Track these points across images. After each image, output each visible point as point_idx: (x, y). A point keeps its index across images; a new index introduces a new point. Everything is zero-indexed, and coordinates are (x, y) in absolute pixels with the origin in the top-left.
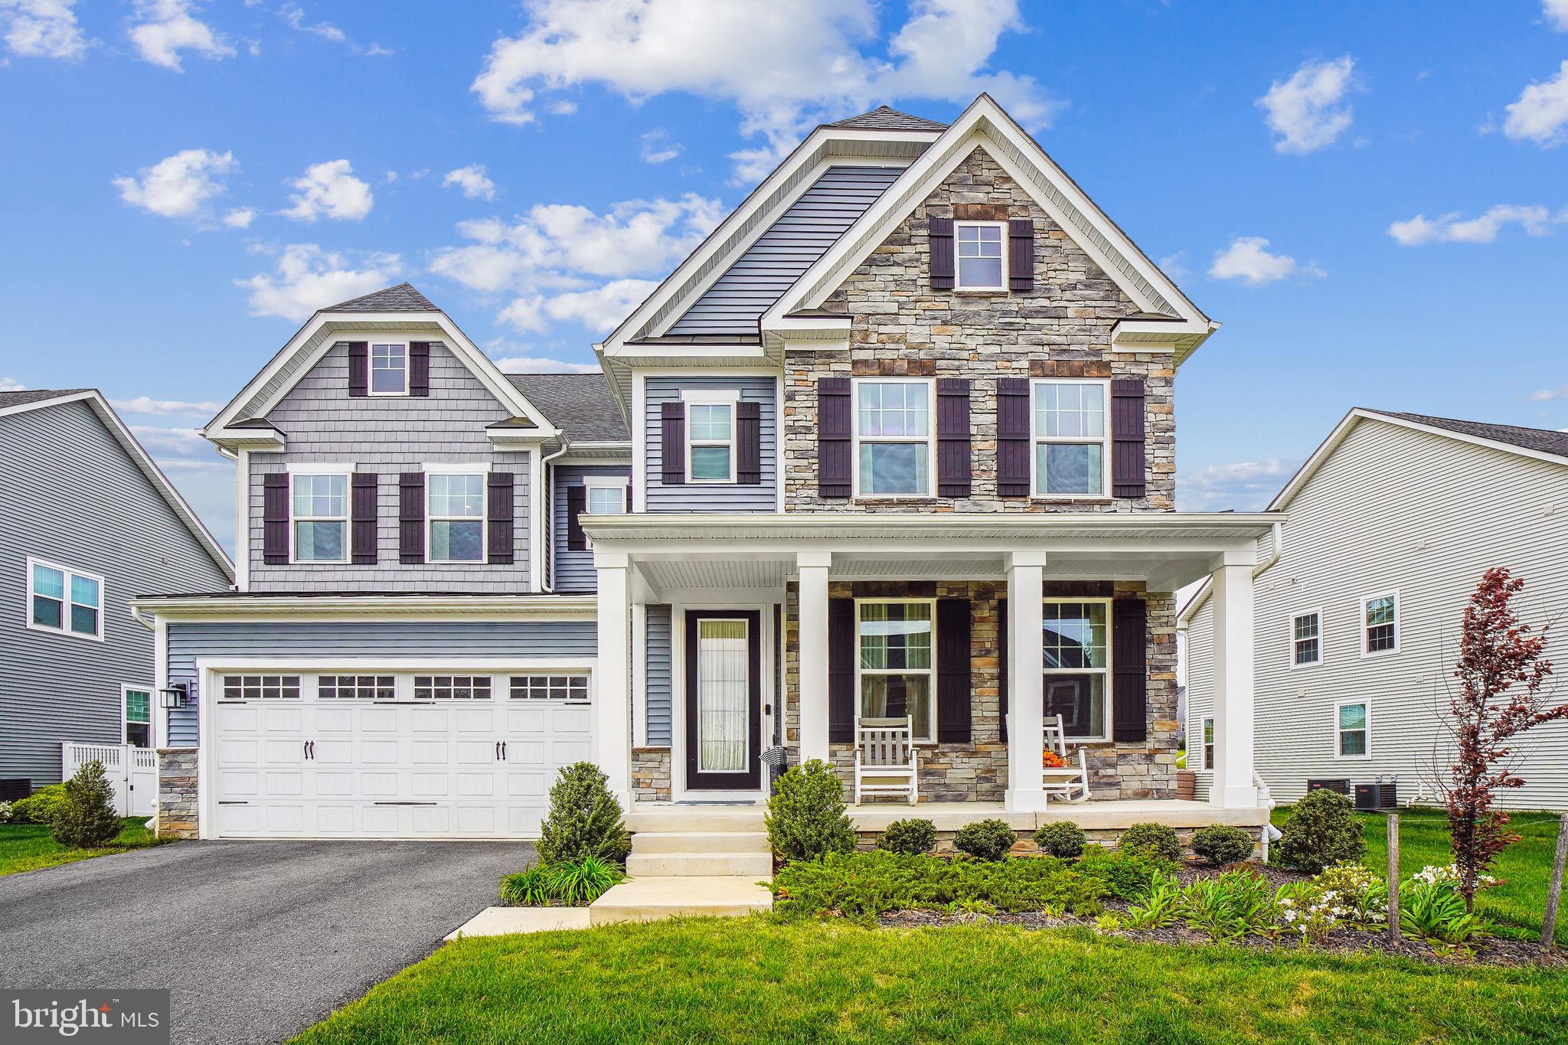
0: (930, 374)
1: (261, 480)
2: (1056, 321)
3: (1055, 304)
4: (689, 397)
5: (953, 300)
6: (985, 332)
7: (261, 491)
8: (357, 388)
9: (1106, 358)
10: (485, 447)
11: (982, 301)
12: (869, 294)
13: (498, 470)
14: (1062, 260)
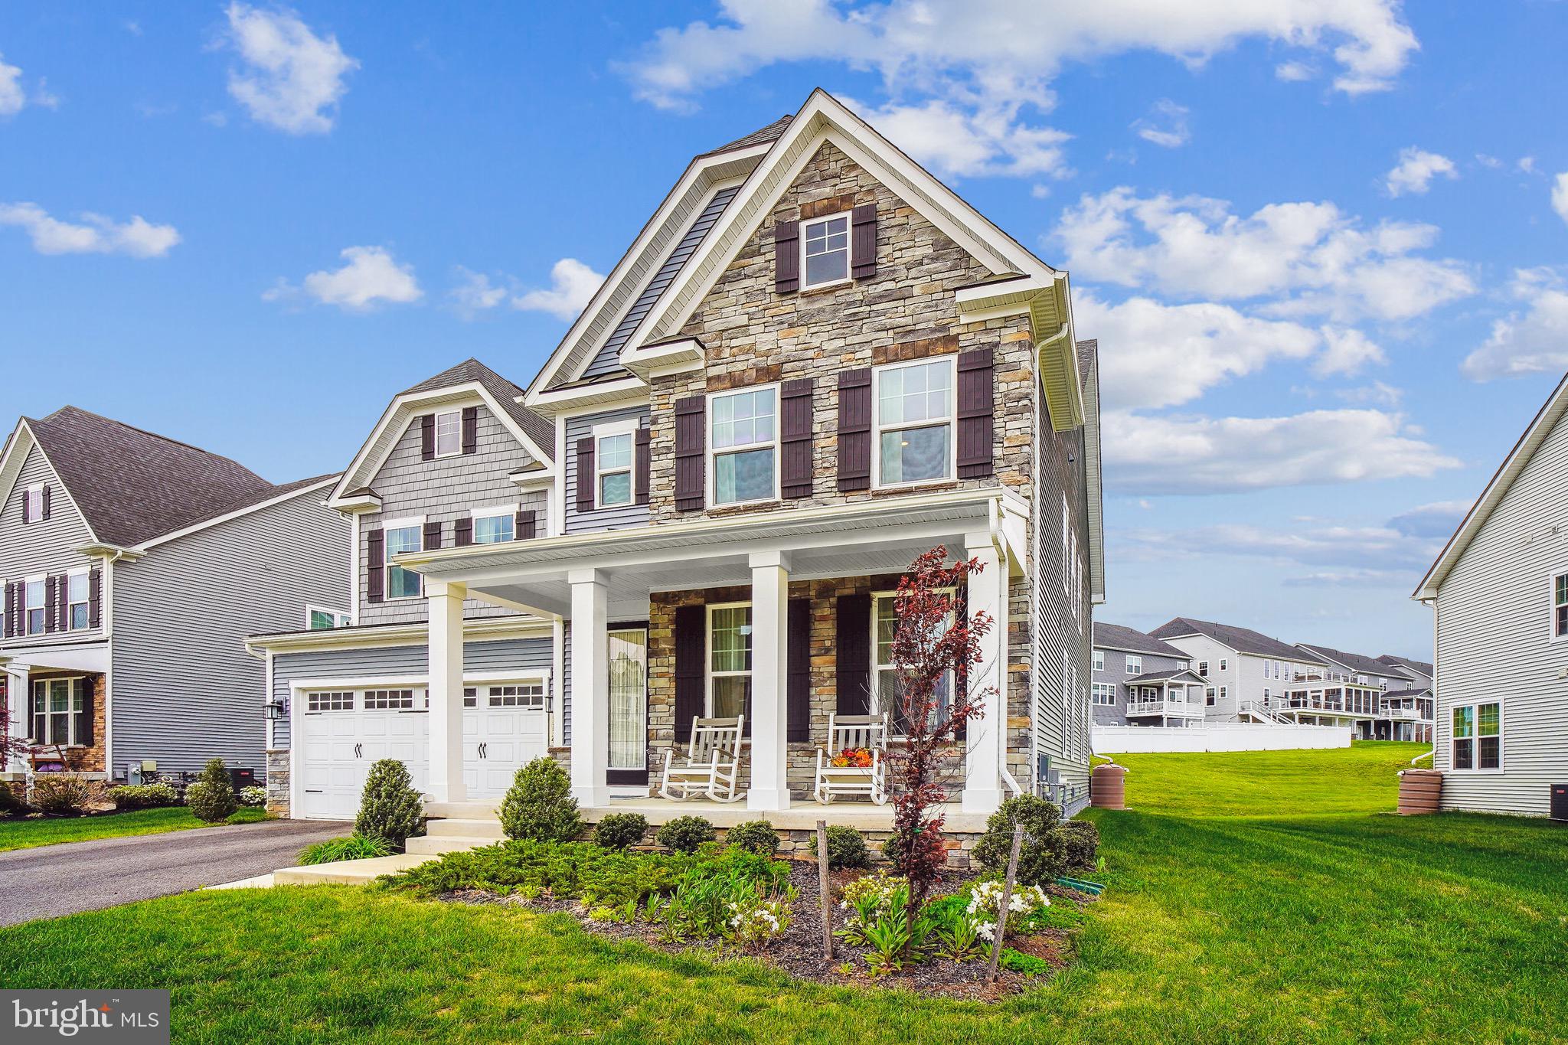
0: (776, 379)
1: (365, 536)
2: (901, 302)
3: (900, 285)
4: (599, 431)
5: (800, 302)
6: (829, 328)
7: (366, 545)
8: (428, 453)
9: (954, 331)
10: (515, 490)
11: (828, 296)
12: (723, 311)
13: (523, 509)
14: (908, 237)
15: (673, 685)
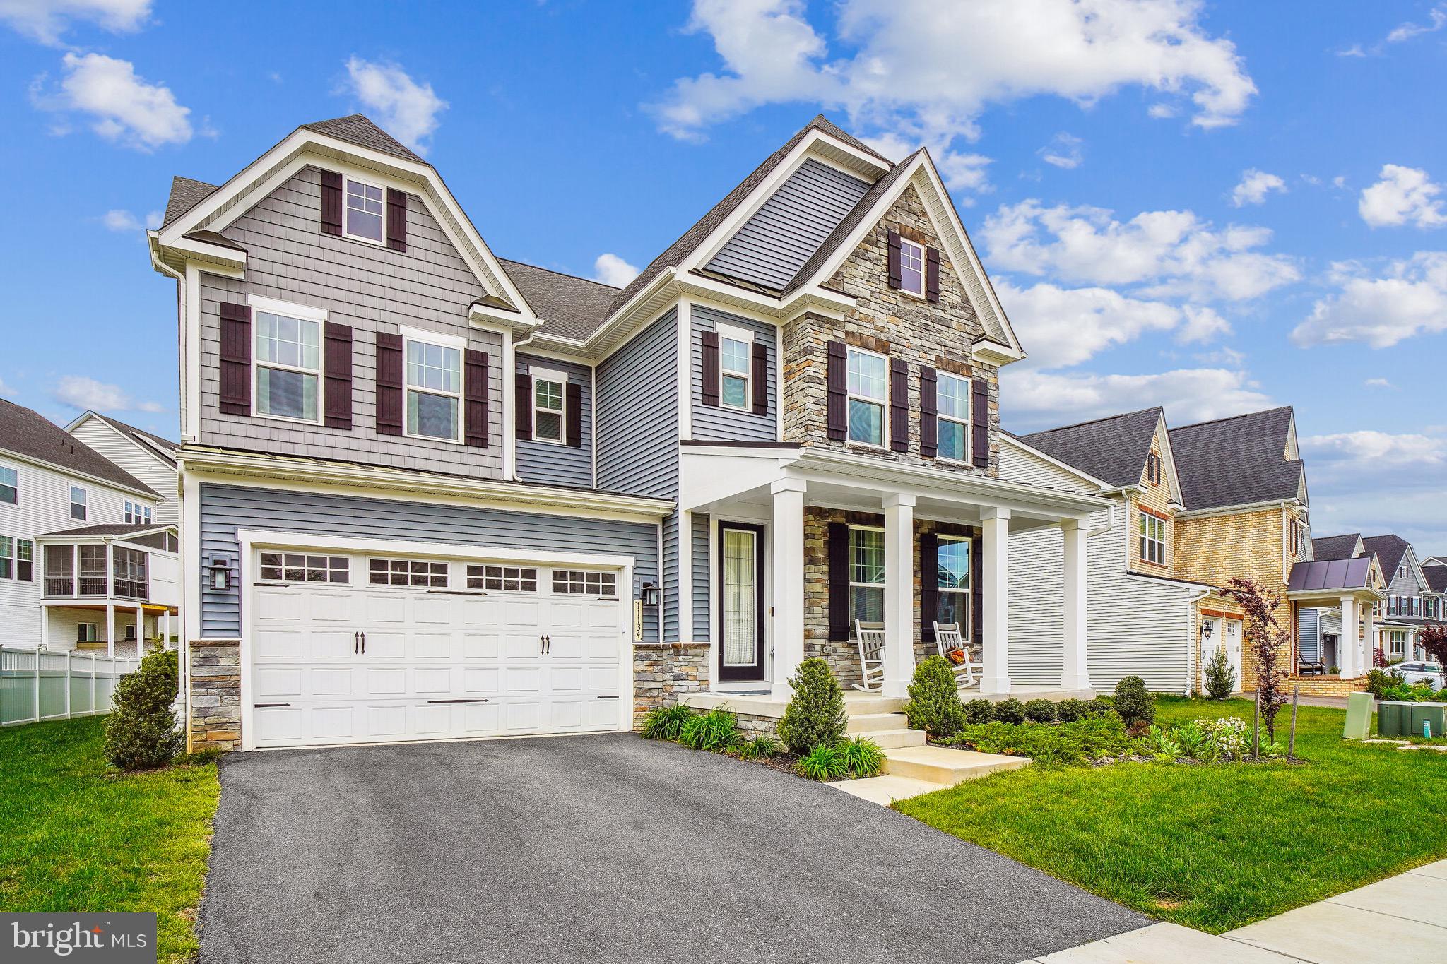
0: (887, 353)
1: (216, 309)
2: (946, 329)
3: (947, 316)
4: (723, 330)
5: (899, 298)
6: (913, 328)
7: (215, 321)
8: (331, 225)
9: (970, 363)
10: (461, 321)
11: (913, 303)
12: (855, 279)
13: (474, 347)
14: (949, 284)
15: (826, 590)
